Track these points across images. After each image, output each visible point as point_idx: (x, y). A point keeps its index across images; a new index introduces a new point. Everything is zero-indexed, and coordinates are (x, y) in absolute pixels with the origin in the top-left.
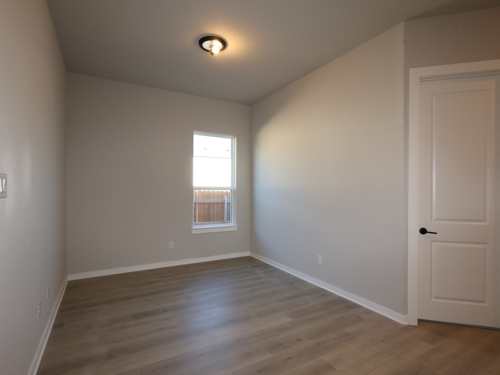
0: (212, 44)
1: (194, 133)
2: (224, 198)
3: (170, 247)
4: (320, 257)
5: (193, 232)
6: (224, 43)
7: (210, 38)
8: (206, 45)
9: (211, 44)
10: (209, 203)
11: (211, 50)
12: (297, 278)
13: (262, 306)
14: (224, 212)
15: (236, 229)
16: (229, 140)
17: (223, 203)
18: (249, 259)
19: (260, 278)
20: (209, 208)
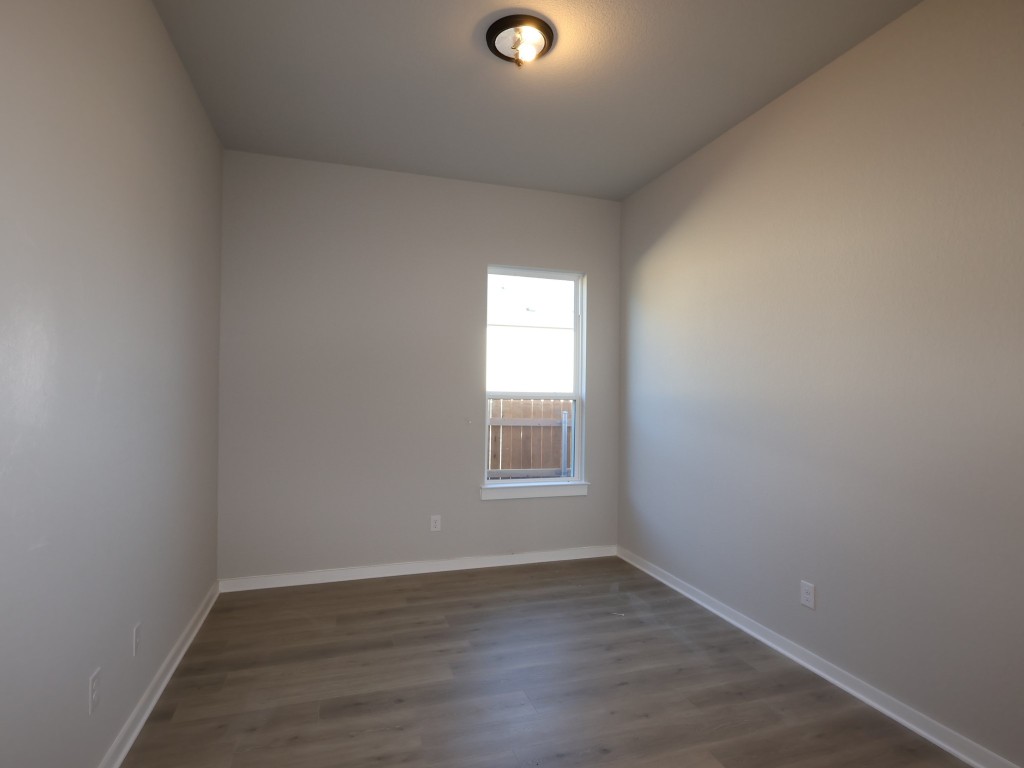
0: (518, 36)
1: (489, 269)
2: (560, 416)
3: (433, 529)
4: (807, 585)
5: (485, 496)
6: (549, 32)
7: (512, 20)
8: (504, 40)
9: (515, 38)
10: (526, 428)
11: (517, 55)
12: (739, 631)
13: (647, 716)
14: (560, 448)
15: (584, 492)
16: (571, 284)
17: (559, 428)
18: (614, 565)
19: (640, 623)
20: (527, 438)
